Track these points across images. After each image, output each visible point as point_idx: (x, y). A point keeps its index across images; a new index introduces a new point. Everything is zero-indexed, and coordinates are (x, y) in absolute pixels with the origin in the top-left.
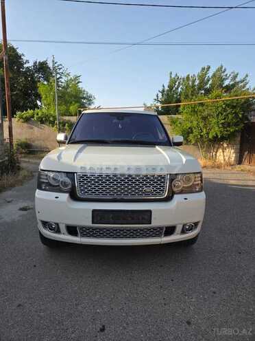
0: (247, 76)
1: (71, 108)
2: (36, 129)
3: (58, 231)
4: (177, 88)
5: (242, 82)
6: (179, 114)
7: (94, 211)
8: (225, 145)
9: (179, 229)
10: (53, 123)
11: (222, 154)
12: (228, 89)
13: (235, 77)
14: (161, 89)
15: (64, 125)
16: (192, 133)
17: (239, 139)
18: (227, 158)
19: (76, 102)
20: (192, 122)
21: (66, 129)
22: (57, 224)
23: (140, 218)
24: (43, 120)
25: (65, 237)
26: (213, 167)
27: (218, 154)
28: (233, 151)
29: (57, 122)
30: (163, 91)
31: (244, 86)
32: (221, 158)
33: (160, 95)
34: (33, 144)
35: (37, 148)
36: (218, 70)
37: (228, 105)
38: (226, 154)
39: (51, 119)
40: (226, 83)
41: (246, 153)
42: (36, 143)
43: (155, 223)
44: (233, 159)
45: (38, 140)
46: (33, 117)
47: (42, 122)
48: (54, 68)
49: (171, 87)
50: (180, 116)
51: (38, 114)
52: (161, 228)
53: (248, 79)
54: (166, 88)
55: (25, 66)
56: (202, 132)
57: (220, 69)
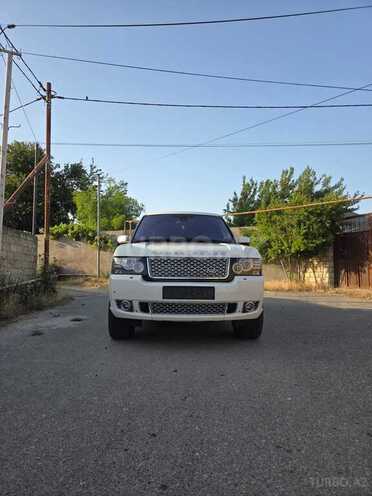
0: (342, 180)
1: (114, 220)
2: (68, 247)
3: (131, 309)
4: (253, 196)
5: (336, 187)
6: (254, 225)
7: (164, 287)
8: (316, 263)
9: (240, 307)
10: (91, 239)
11: (312, 274)
12: (319, 195)
13: (327, 181)
14: (232, 197)
15: (106, 242)
16: (271, 247)
17: (332, 254)
18: (319, 280)
19: (121, 213)
20: (269, 234)
21: (108, 247)
22: (131, 302)
24: (79, 236)
25: (138, 315)
26: (300, 290)
27: (307, 275)
28: (325, 270)
29: (97, 238)
30: (235, 199)
31: (340, 193)
32: (312, 280)
33: (231, 205)
34: (65, 267)
35: (69, 271)
36: (304, 173)
37: (311, 213)
38: (317, 275)
39: (90, 234)
40: (318, 188)
41: (343, 272)
42: (69, 266)
43: (219, 298)
44: (327, 280)
45: (71, 262)
46: (66, 232)
47: (78, 239)
48: (92, 173)
49: (244, 195)
50: (254, 228)
51: (73, 229)
52: (224, 305)
53: (344, 183)
54: (239, 196)
55: (55, 171)
56: (283, 245)
57: (308, 172)
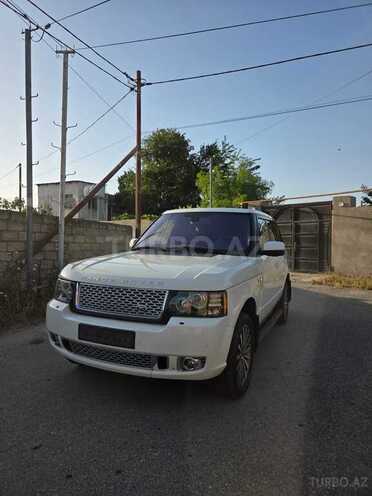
9: (173, 362)
22: (57, 336)
23: (123, 339)
43: (141, 348)
52: (149, 357)
55: (190, 153)
